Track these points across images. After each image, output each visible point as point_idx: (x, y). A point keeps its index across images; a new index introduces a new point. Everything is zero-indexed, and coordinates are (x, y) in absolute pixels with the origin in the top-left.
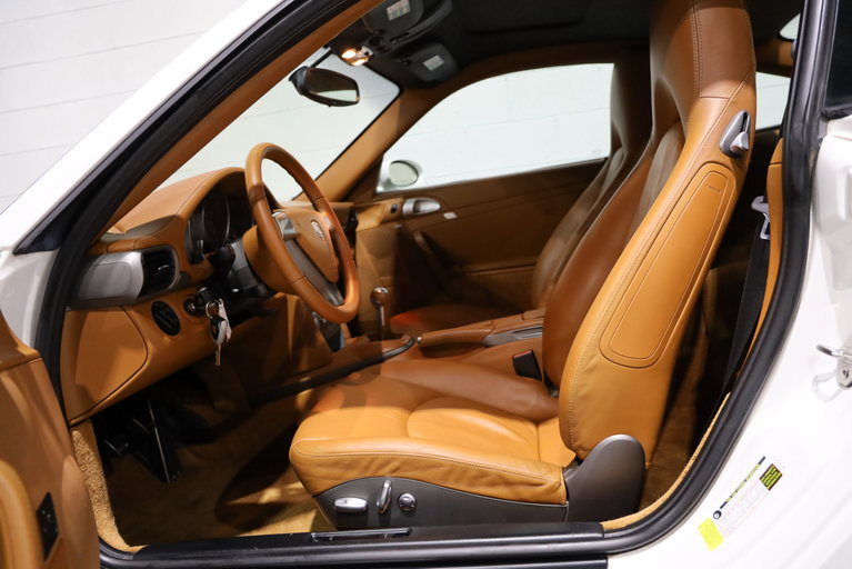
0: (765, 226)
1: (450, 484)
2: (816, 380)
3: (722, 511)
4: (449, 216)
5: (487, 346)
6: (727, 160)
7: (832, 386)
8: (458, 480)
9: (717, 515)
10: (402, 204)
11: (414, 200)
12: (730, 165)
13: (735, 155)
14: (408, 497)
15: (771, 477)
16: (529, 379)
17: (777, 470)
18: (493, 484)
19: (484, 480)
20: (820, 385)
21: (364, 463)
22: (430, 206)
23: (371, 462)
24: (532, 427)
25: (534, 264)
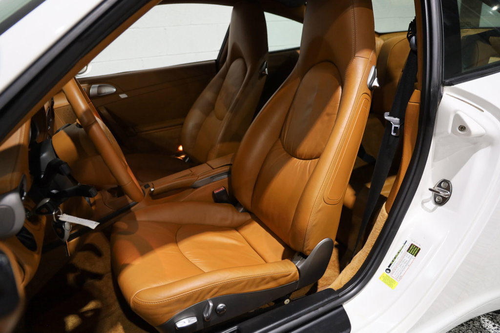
0: (393, 128)
2: (423, 203)
3: (390, 268)
4: (123, 96)
5: (195, 188)
6: (369, 92)
7: (431, 204)
9: (387, 271)
10: (89, 89)
11: (98, 85)
12: (370, 94)
13: (371, 88)
14: (221, 306)
15: (414, 250)
16: (226, 204)
17: (416, 247)
18: (267, 283)
20: (425, 204)
21: (196, 296)
22: (110, 90)
23: (200, 295)
25: (182, 124)
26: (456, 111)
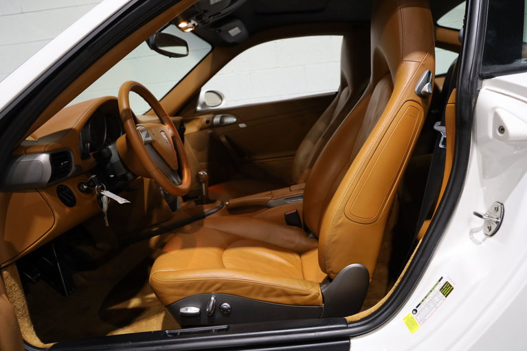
0: (442, 140)
1: (252, 297)
2: (472, 232)
3: (417, 309)
4: (242, 125)
5: (269, 207)
6: (419, 99)
7: (481, 235)
8: (258, 294)
9: (414, 312)
10: (213, 118)
11: (220, 115)
12: (420, 102)
13: (423, 96)
14: (226, 305)
15: (447, 289)
16: (295, 227)
17: (450, 285)
18: (278, 296)
19: (274, 293)
20: (474, 235)
21: (198, 285)
22: (231, 120)
23: (203, 285)
24: (297, 257)
25: (294, 155)
26: (494, 109)
